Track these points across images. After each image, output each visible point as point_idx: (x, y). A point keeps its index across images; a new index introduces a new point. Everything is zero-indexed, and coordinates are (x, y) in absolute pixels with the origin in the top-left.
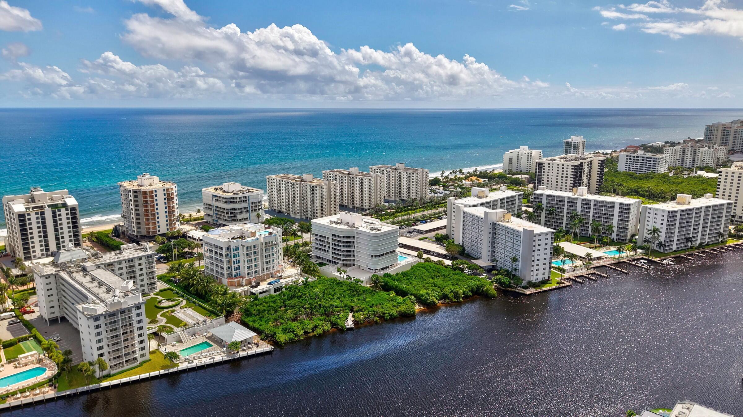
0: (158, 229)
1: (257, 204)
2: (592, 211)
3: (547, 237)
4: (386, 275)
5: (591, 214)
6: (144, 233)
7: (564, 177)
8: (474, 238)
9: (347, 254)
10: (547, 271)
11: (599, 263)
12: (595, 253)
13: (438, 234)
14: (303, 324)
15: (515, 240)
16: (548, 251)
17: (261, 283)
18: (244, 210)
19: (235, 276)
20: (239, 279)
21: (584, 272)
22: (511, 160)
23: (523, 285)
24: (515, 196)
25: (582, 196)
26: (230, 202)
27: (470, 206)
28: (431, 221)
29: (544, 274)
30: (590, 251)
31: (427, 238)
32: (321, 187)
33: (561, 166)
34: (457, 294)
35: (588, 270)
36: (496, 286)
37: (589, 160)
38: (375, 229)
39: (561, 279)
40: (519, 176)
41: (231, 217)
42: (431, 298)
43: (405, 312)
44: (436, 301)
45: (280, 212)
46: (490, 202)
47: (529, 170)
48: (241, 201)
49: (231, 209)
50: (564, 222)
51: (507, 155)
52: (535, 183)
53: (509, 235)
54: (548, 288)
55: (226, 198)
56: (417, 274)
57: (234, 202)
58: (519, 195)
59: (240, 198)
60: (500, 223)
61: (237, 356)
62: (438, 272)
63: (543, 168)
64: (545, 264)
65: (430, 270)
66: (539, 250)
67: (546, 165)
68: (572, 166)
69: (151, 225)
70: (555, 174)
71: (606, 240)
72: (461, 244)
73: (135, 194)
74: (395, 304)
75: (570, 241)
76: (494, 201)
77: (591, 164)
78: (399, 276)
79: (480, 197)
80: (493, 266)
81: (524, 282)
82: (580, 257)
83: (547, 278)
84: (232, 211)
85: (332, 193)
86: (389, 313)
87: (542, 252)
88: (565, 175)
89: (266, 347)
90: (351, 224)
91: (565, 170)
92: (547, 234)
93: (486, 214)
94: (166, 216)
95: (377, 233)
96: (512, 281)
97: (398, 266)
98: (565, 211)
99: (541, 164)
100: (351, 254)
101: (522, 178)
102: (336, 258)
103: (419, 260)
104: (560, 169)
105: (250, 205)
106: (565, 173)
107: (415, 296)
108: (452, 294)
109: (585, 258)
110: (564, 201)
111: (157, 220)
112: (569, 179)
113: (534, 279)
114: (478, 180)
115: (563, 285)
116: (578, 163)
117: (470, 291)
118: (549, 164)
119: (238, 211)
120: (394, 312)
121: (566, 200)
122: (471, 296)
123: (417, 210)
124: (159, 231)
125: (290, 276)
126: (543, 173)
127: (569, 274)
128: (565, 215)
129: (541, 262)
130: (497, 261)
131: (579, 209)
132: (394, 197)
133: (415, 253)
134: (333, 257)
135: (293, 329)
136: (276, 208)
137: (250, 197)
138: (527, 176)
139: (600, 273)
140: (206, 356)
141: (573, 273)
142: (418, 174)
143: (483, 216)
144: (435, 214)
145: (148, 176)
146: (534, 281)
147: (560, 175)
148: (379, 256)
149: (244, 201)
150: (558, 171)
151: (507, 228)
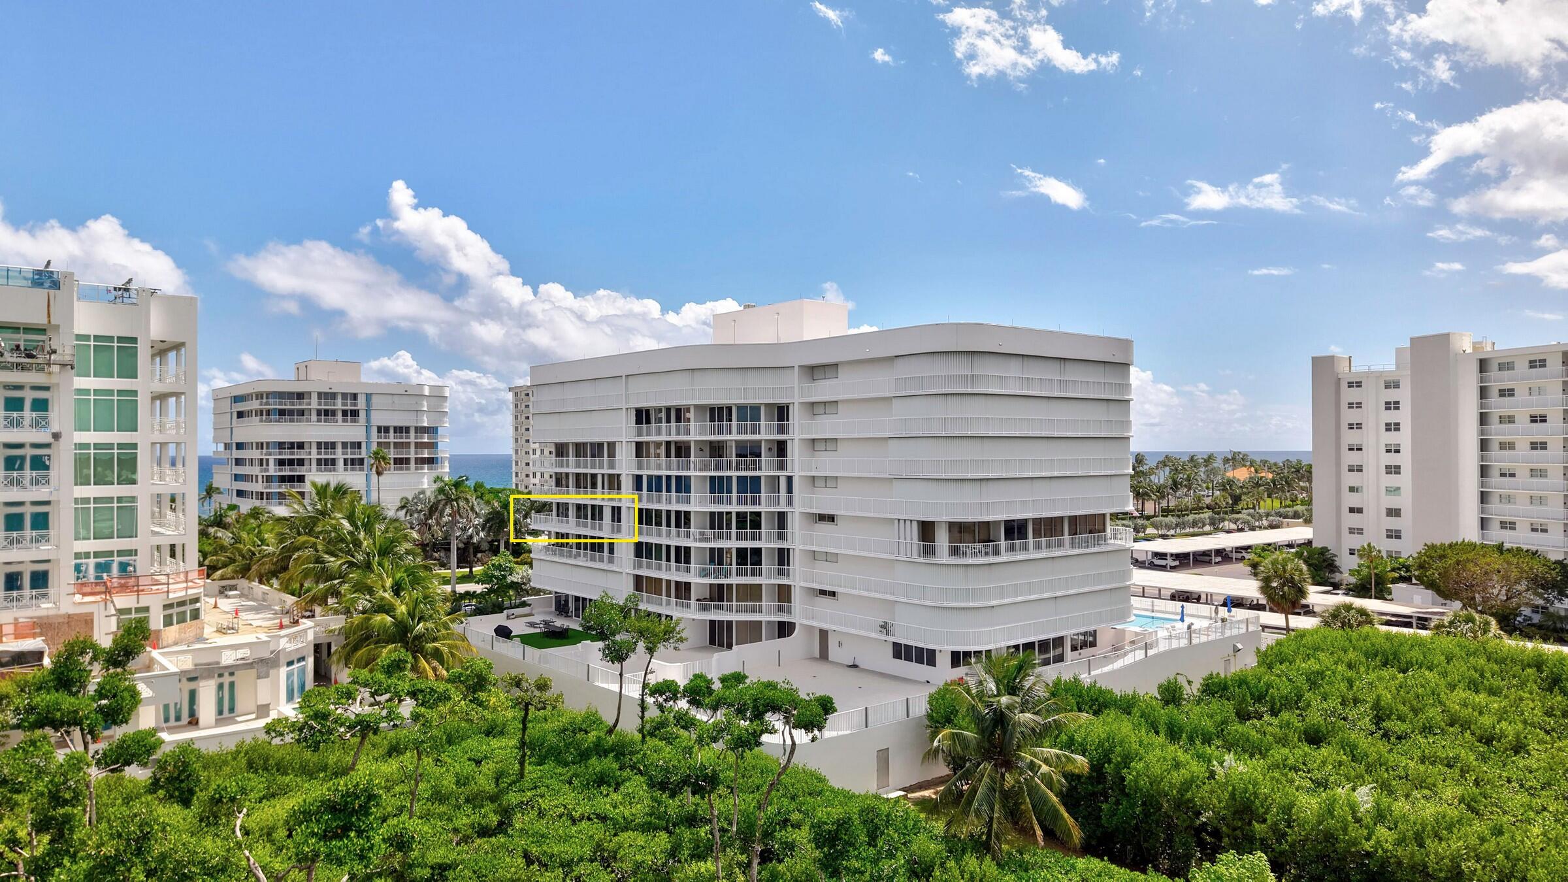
18: (339, 455)
26: (282, 413)
41: (283, 479)
48: (332, 412)
49: (281, 445)
57: (302, 413)
59: (328, 397)
97: (1136, 656)
100: (764, 540)
102: (655, 586)
105: (376, 438)
119: (314, 455)
134: (638, 582)
137: (375, 400)
149: (345, 413)
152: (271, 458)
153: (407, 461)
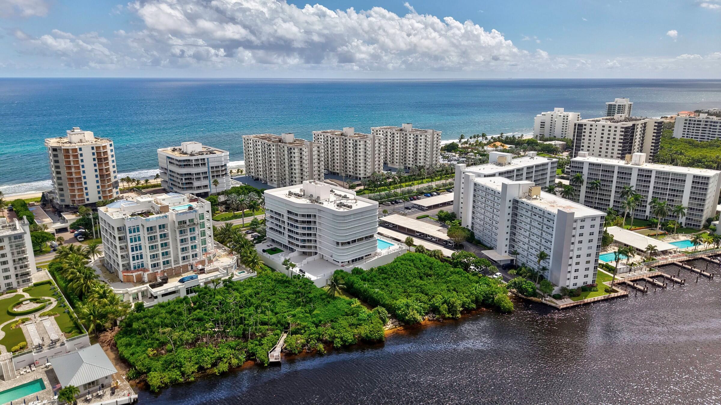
0: (86, 197)
1: (220, 169)
2: (652, 185)
3: (593, 223)
4: (357, 272)
5: (651, 190)
6: (68, 202)
7: (611, 142)
8: (487, 220)
9: (306, 238)
10: (591, 273)
11: (666, 259)
12: (661, 245)
13: (442, 211)
14: (199, 353)
15: (545, 227)
16: (595, 243)
17: (170, 280)
18: (201, 176)
19: (135, 268)
20: (139, 273)
21: (644, 273)
22: (543, 124)
23: (554, 293)
24: (547, 164)
25: (639, 165)
26: (185, 165)
27: (485, 176)
28: (439, 194)
29: (586, 276)
30: (653, 242)
31: (428, 216)
32: (301, 149)
33: (607, 129)
34: (453, 306)
35: (650, 270)
36: (513, 293)
37: (643, 121)
38: (345, 206)
39: (613, 285)
40: (553, 143)
41: (186, 183)
42: (412, 313)
43: (367, 336)
44: (419, 317)
45: (257, 179)
46: (513, 171)
47: (564, 135)
48: (198, 164)
49: (185, 174)
50: (612, 199)
51: (539, 118)
52: (572, 149)
53: (537, 218)
54: (593, 299)
55: (180, 161)
56: (398, 271)
57: (189, 165)
58: (552, 163)
59: (197, 160)
60: (524, 200)
62: (431, 268)
63: (584, 130)
64: (588, 262)
65: (419, 264)
66: (580, 242)
67: (588, 127)
68: (622, 128)
69: (76, 191)
70: (598, 139)
71: (672, 226)
72: (470, 228)
73: (55, 153)
74: (354, 321)
75: (621, 226)
76: (518, 170)
77: (645, 127)
78: (374, 273)
79: (500, 164)
80: (512, 261)
81: (556, 288)
82: (637, 249)
83: (590, 282)
84: (187, 177)
85: (315, 157)
86: (341, 338)
87: (585, 244)
88: (611, 140)
90: (315, 197)
91: (612, 133)
92: (593, 218)
93: (504, 186)
94: (97, 182)
95: (346, 210)
96: (538, 286)
97: (376, 257)
98: (614, 184)
99: (580, 125)
100: (312, 238)
101: (555, 145)
102: (292, 244)
103: (407, 248)
104: (606, 132)
105: (211, 170)
106: (612, 136)
107: (389, 307)
108: (445, 306)
109: (645, 252)
110: (613, 172)
111: (84, 186)
112: (617, 144)
113: (571, 284)
114: (503, 146)
115: (616, 295)
116: (630, 124)
117: (472, 301)
118: (591, 125)
119: (195, 177)
120: (349, 337)
121: (616, 171)
122: (474, 309)
123: (424, 181)
124: (88, 200)
125: (216, 270)
126: (583, 137)
127: (622, 275)
128: (613, 189)
129: (583, 260)
130: (518, 254)
131: (633, 182)
132: (398, 164)
134: (289, 242)
135: (180, 362)
136: (253, 174)
137: (209, 159)
138: (561, 143)
139: (669, 277)
141: (628, 274)
142: (428, 136)
143: (499, 189)
144: (444, 185)
145: (77, 130)
146: (571, 287)
147: (605, 139)
148: (349, 243)
149: (202, 164)
150: (602, 134)
151: (534, 208)
152: (183, 178)
153: (219, 175)
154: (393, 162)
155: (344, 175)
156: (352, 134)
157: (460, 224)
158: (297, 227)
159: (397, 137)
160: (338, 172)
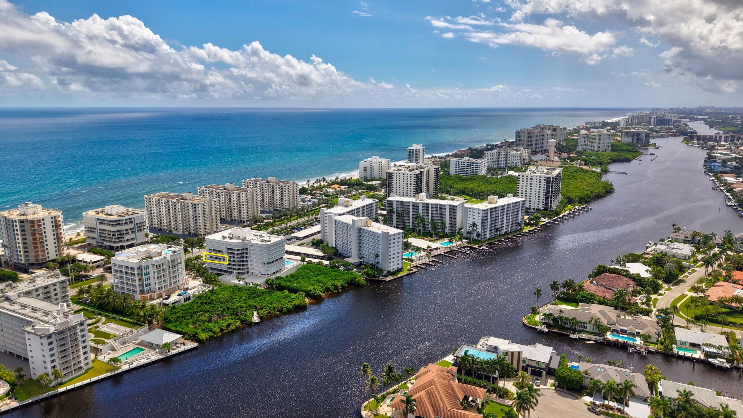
0: (47, 256)
1: (142, 224)
3: (399, 236)
4: (278, 278)
5: (430, 215)
6: (32, 260)
7: (409, 184)
8: (344, 241)
9: (241, 263)
10: (400, 262)
11: (437, 252)
12: (434, 245)
13: (314, 239)
14: (218, 323)
15: (376, 241)
16: (400, 247)
17: (172, 295)
18: (130, 231)
19: (147, 291)
20: (151, 294)
21: (426, 260)
22: (365, 168)
23: (384, 274)
24: (373, 203)
25: (423, 201)
26: (116, 224)
27: (339, 215)
28: (306, 228)
29: (398, 264)
30: (430, 244)
31: (305, 243)
32: (203, 204)
33: (406, 175)
34: (336, 286)
35: (429, 258)
36: (364, 277)
37: (427, 168)
38: (265, 241)
39: (411, 267)
40: (373, 183)
41: (118, 238)
42: (317, 292)
43: (298, 305)
44: (321, 294)
45: (161, 229)
46: (354, 210)
47: (380, 176)
48: (127, 223)
49: (117, 231)
50: (411, 222)
51: (362, 164)
52: (387, 187)
53: (372, 237)
54: (402, 275)
55: (111, 221)
56: (303, 274)
57: (120, 224)
58: (376, 202)
59: (126, 220)
60: (364, 228)
61: (170, 354)
62: (320, 271)
63: (392, 177)
64: (398, 257)
65: (313, 270)
66: (394, 247)
67: (395, 175)
68: (414, 175)
69: (39, 252)
70: (402, 182)
71: (441, 234)
72: (334, 246)
73: (22, 224)
74: (289, 300)
75: (415, 237)
76: (357, 209)
77: (428, 172)
78: (289, 278)
79: (346, 206)
80: (361, 262)
81: (385, 272)
82: (424, 249)
83: (400, 267)
84: (119, 233)
85: (213, 209)
86: (286, 308)
87: (396, 247)
88: (409, 183)
89: (191, 345)
90: (242, 237)
91: (409, 178)
92: (398, 234)
93: (353, 221)
94: (55, 243)
95: (267, 244)
96: (376, 272)
97: (286, 270)
98: (411, 213)
99: (390, 174)
100: (245, 263)
101: (375, 184)
102: (231, 268)
103: (302, 263)
104: (406, 178)
105: (136, 226)
106: (409, 180)
107: (305, 291)
108: (333, 287)
109: (427, 250)
111: (46, 247)
112: (412, 185)
113: (391, 269)
114: (340, 188)
115: (412, 271)
116: (418, 172)
117: (346, 283)
118: (397, 174)
119: (124, 232)
120: (290, 306)
121: (411, 205)
122: (347, 287)
123: (292, 219)
124: (48, 257)
125: (195, 287)
126: (392, 181)
127: (416, 262)
128: (411, 216)
129: (396, 256)
130: (364, 257)
131: (421, 211)
132: (268, 208)
133: (299, 258)
134: (228, 267)
135: (211, 328)
136: (156, 226)
137: (135, 218)
138: (379, 182)
139: (437, 260)
140: (142, 358)
141: (418, 262)
142: (290, 186)
143: (351, 223)
144: (308, 221)
145: (31, 205)
146: (392, 271)
147: (405, 182)
148: (270, 263)
149: (130, 222)
150: (404, 179)
151: (370, 231)
153: (142, 229)
154: (263, 207)
155: (229, 220)
156: (233, 188)
157: (328, 245)
158: (234, 257)
159: (266, 187)
160: (224, 218)
